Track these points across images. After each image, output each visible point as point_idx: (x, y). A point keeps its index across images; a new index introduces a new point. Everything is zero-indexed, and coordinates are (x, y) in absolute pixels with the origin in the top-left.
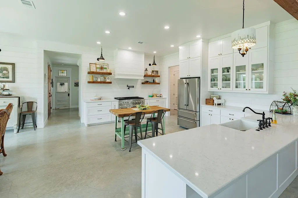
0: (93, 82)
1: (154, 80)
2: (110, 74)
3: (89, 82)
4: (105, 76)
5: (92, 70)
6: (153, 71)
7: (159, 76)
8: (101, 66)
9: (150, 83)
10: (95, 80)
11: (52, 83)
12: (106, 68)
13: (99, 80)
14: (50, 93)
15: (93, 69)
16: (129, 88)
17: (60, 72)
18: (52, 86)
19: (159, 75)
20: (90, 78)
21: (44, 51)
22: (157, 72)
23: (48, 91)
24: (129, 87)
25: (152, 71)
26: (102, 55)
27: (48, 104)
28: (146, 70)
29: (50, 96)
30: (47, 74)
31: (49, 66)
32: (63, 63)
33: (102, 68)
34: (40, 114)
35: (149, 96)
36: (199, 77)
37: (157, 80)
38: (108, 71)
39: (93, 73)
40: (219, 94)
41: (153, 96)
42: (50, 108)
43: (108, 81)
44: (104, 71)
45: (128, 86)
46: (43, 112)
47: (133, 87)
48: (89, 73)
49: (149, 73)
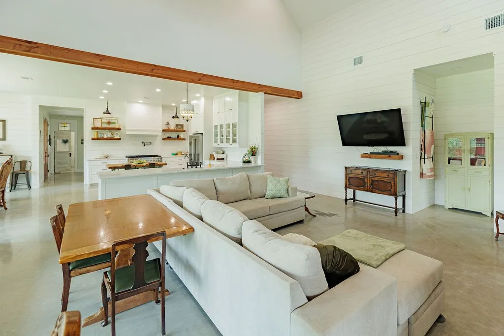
0: (98, 139)
1: (178, 135)
2: (119, 129)
3: (93, 139)
4: (113, 131)
5: (96, 126)
6: (177, 125)
7: (185, 131)
8: (108, 120)
9: (174, 139)
10: (100, 136)
11: (50, 140)
12: (114, 123)
13: (105, 137)
14: (46, 153)
15: (98, 125)
16: (144, 146)
17: (60, 125)
18: (50, 144)
19: (184, 129)
20: (94, 134)
21: (40, 106)
22: (182, 126)
23: (44, 150)
24: (145, 144)
25: (175, 125)
26: (107, 109)
27: (44, 165)
28: (168, 124)
29: (46, 155)
30: (42, 131)
31: (45, 121)
32: (64, 115)
33: (109, 123)
34: (35, 173)
35: (173, 154)
36: (202, 134)
37: (182, 135)
38: (117, 126)
39: (97, 128)
40: (224, 150)
41: (176, 155)
42: (46, 171)
43: (116, 137)
44: (112, 126)
45: (143, 143)
46: (38, 172)
47: (151, 143)
48: (92, 129)
49: (172, 127)
